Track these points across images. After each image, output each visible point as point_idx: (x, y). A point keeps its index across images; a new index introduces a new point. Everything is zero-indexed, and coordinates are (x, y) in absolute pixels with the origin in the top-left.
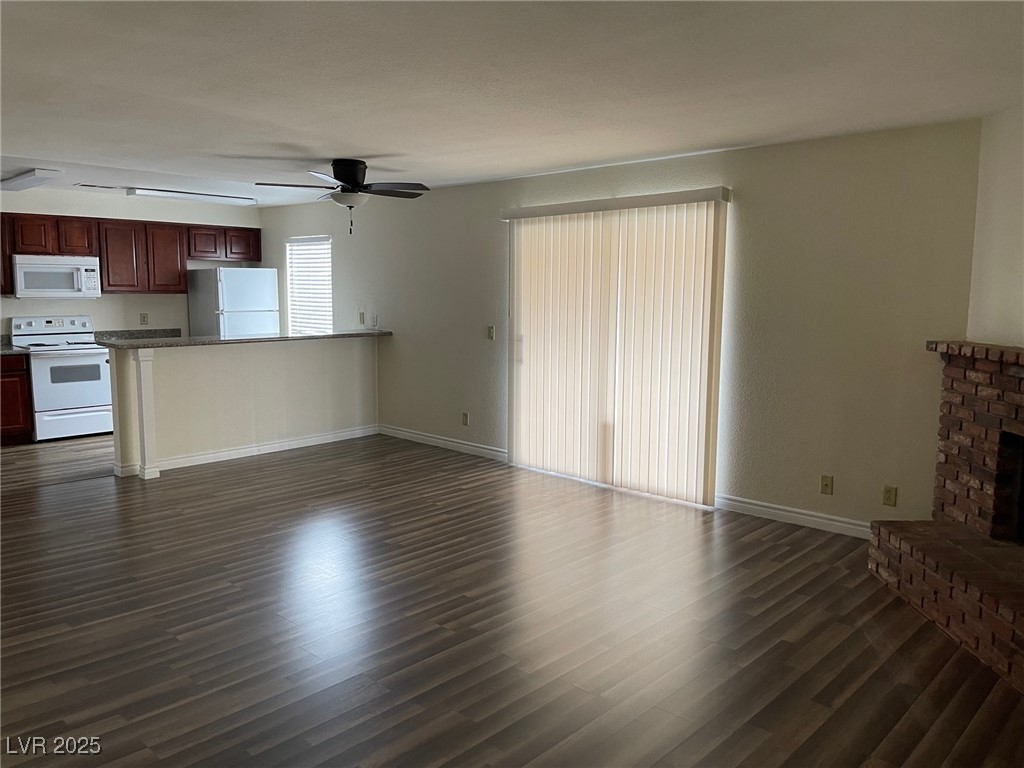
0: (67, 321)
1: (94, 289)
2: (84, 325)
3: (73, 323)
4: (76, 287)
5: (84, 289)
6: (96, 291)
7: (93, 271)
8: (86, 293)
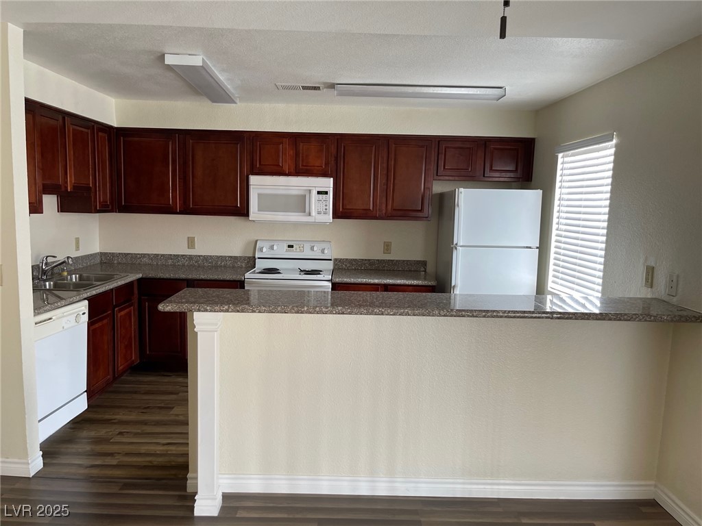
0: (307, 246)
1: (325, 213)
2: (323, 251)
3: (312, 249)
4: (307, 210)
5: (314, 213)
6: (326, 216)
7: (326, 193)
8: (316, 217)
